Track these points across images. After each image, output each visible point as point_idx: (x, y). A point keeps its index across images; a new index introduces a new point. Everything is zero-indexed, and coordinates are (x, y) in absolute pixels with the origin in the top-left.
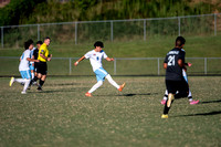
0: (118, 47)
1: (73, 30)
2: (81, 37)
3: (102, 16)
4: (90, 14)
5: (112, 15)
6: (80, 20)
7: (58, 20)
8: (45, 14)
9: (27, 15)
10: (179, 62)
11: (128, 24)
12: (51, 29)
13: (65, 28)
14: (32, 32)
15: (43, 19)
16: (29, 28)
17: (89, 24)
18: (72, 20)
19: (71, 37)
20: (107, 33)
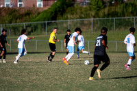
0: (118, 35)
1: (90, 24)
2: (95, 28)
3: (109, 15)
4: (101, 14)
5: (115, 14)
6: (94, 17)
7: (81, 18)
8: (73, 14)
9: (62, 14)
10: (103, 42)
11: (125, 20)
12: (77, 23)
13: (86, 22)
14: (65, 25)
15: (72, 16)
16: (63, 23)
17: (100, 20)
18: (90, 17)
19: (89, 28)
20: (112, 26)
